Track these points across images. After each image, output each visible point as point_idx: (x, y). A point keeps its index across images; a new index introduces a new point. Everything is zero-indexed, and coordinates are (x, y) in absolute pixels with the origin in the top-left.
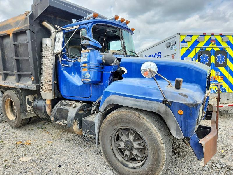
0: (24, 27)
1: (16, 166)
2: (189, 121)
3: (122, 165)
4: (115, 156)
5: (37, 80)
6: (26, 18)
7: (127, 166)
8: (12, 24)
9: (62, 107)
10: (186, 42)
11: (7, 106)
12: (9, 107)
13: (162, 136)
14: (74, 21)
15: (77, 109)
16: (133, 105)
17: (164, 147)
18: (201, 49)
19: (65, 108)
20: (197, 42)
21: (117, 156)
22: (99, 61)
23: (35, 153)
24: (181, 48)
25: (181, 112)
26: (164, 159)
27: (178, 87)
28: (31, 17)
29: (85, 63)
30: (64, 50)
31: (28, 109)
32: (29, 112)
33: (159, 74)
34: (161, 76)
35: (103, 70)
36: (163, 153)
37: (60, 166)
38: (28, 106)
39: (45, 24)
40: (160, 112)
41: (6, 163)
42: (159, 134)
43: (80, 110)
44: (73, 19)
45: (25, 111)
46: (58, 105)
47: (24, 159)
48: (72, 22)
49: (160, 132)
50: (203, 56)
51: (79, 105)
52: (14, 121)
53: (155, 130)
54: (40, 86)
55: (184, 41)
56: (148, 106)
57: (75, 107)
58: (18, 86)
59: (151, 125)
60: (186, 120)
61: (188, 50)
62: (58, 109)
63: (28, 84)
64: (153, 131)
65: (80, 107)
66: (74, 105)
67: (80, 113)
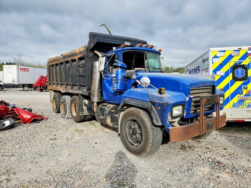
0: (83, 55)
1: (73, 140)
2: (164, 114)
3: (130, 145)
4: (127, 138)
5: (89, 89)
6: (85, 50)
7: (133, 145)
8: (78, 53)
9: (102, 107)
10: (218, 57)
11: (73, 107)
12: (74, 107)
13: (150, 124)
14: (114, 48)
15: (110, 108)
16: (135, 104)
17: (151, 131)
18: (236, 63)
19: (104, 107)
20: (231, 57)
21: (128, 139)
22: (123, 76)
23: (85, 136)
24: (213, 63)
25: (159, 108)
26: (151, 139)
27: (160, 92)
28: (87, 49)
29: (114, 77)
30: (104, 69)
31: (84, 109)
32: (85, 111)
33: (150, 85)
34: (152, 86)
35: (126, 82)
36: (150, 135)
37: (96, 143)
38: (84, 107)
39: (96, 52)
40: (148, 108)
41: (67, 138)
42: (149, 123)
43: (112, 109)
44: (113, 48)
45: (82, 110)
46: (100, 106)
47: (77, 138)
48: (112, 50)
49: (149, 122)
50: (239, 70)
51: (112, 106)
52: (75, 117)
53: (146, 120)
54: (90, 93)
55: (216, 57)
56: (142, 104)
57: (109, 107)
58: (79, 93)
59: (145, 117)
60: (162, 114)
61: (221, 64)
62: (100, 108)
63: (84, 91)
64: (146, 121)
65: (112, 107)
66: (108, 106)
67: (112, 111)
